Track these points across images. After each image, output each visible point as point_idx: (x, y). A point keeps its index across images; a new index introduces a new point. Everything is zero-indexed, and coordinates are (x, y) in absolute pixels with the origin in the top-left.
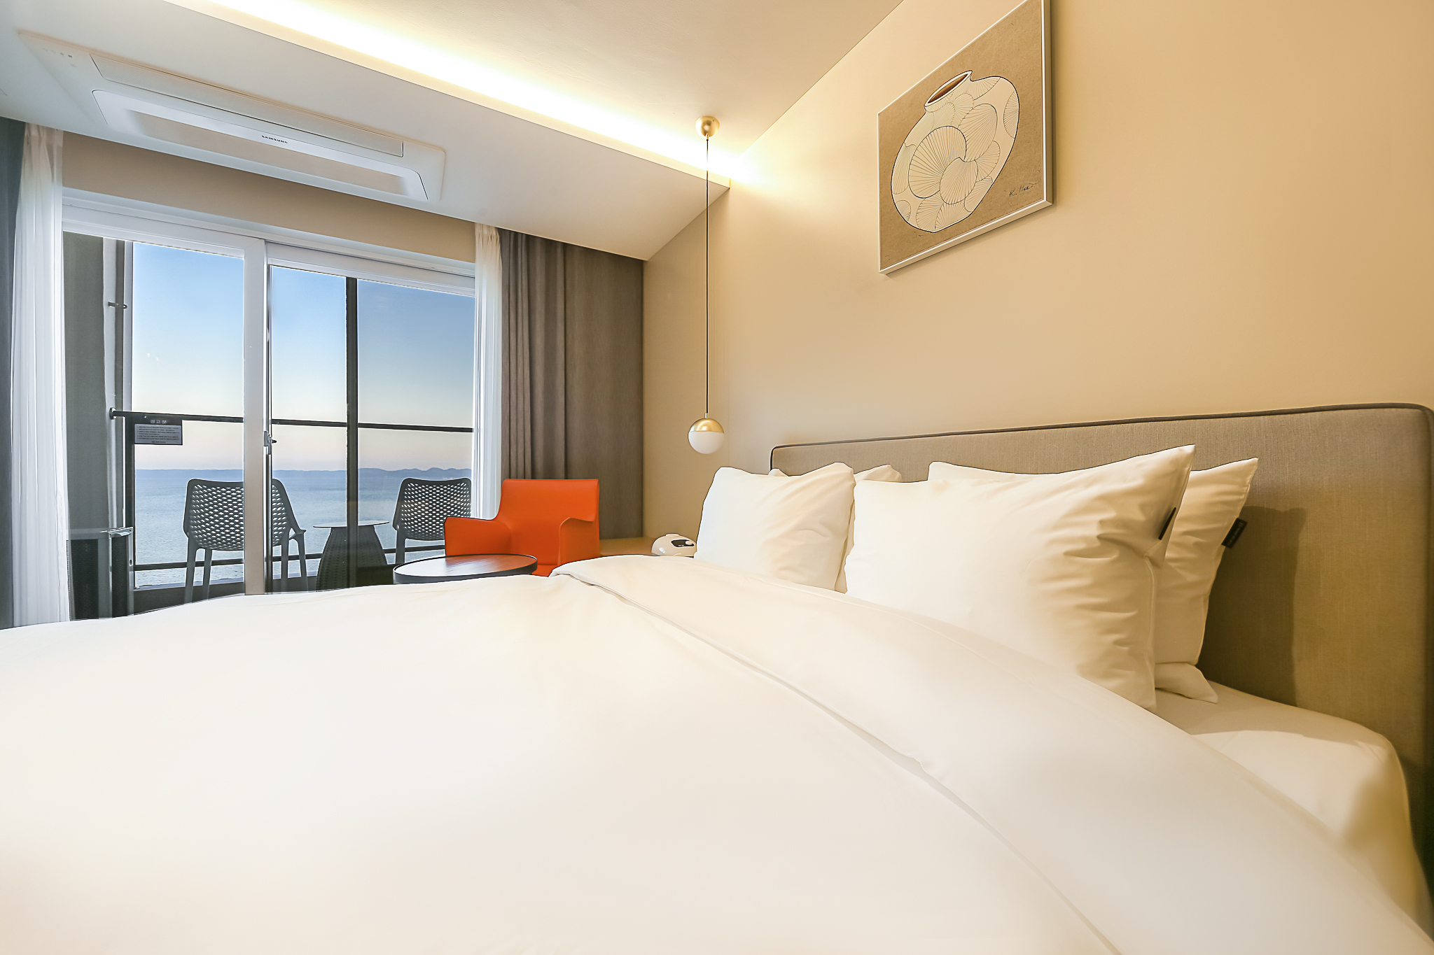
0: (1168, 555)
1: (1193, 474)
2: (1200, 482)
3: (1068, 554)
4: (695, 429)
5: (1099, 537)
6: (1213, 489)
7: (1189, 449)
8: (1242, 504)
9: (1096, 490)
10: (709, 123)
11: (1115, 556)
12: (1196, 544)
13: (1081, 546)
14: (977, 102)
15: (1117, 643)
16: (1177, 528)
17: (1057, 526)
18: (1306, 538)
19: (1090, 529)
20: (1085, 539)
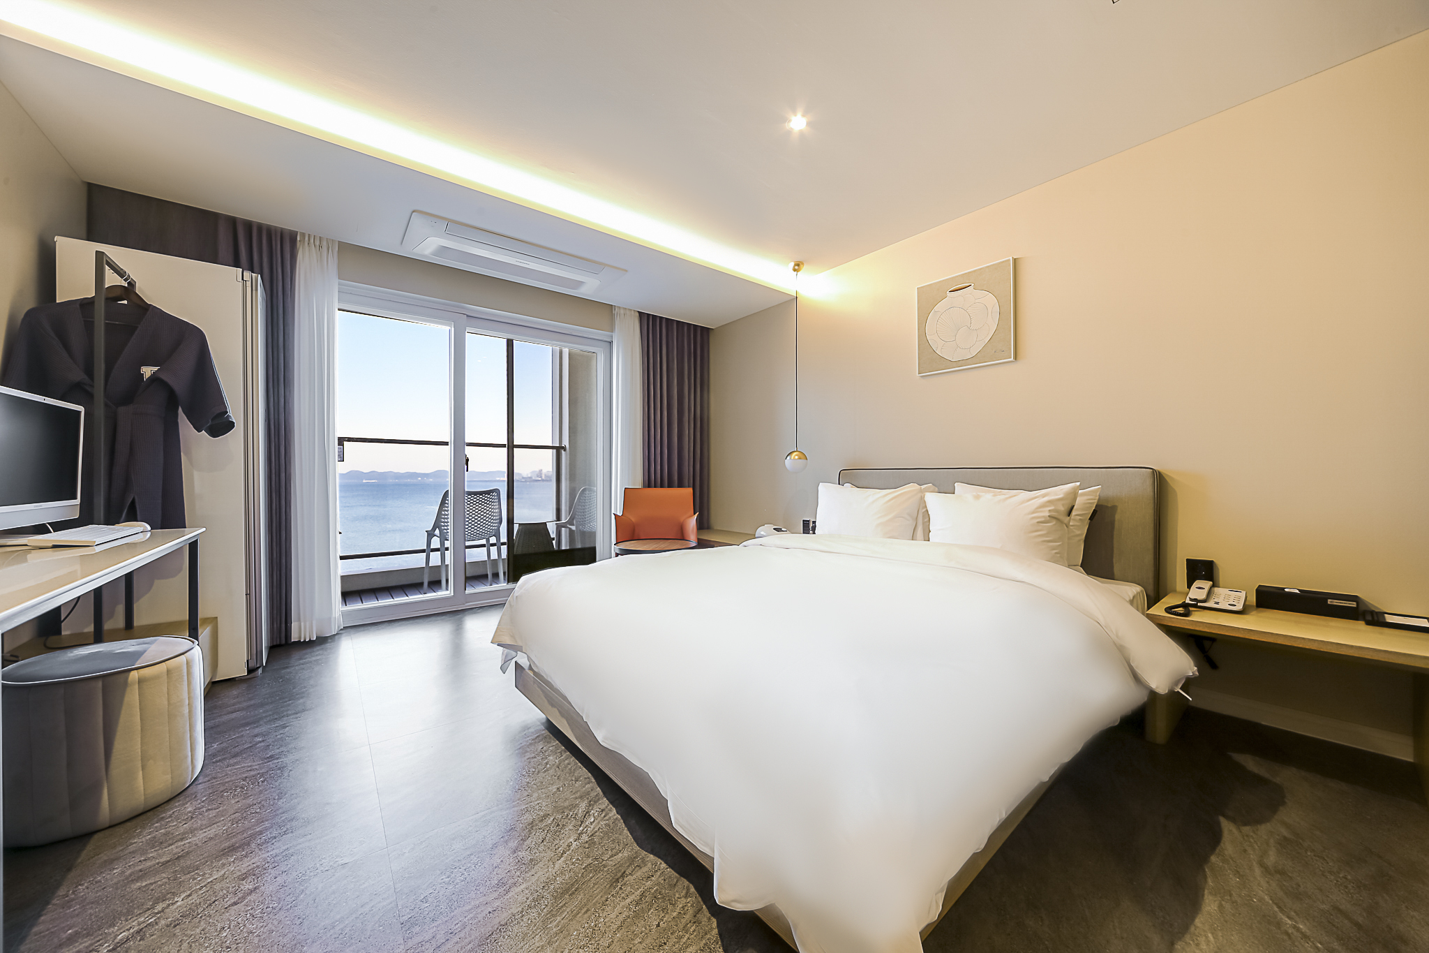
0: (1071, 524)
1: (1080, 491)
2: (1083, 495)
3: (1038, 522)
4: (790, 459)
5: (1049, 516)
6: (1086, 498)
7: (1078, 484)
8: (1095, 504)
9: (1046, 499)
10: (798, 265)
11: (1054, 523)
12: (1080, 519)
13: (1043, 519)
14: (977, 301)
15: (1056, 553)
16: (1074, 513)
17: (1033, 513)
18: (1117, 517)
19: (1045, 513)
20: (1044, 517)
